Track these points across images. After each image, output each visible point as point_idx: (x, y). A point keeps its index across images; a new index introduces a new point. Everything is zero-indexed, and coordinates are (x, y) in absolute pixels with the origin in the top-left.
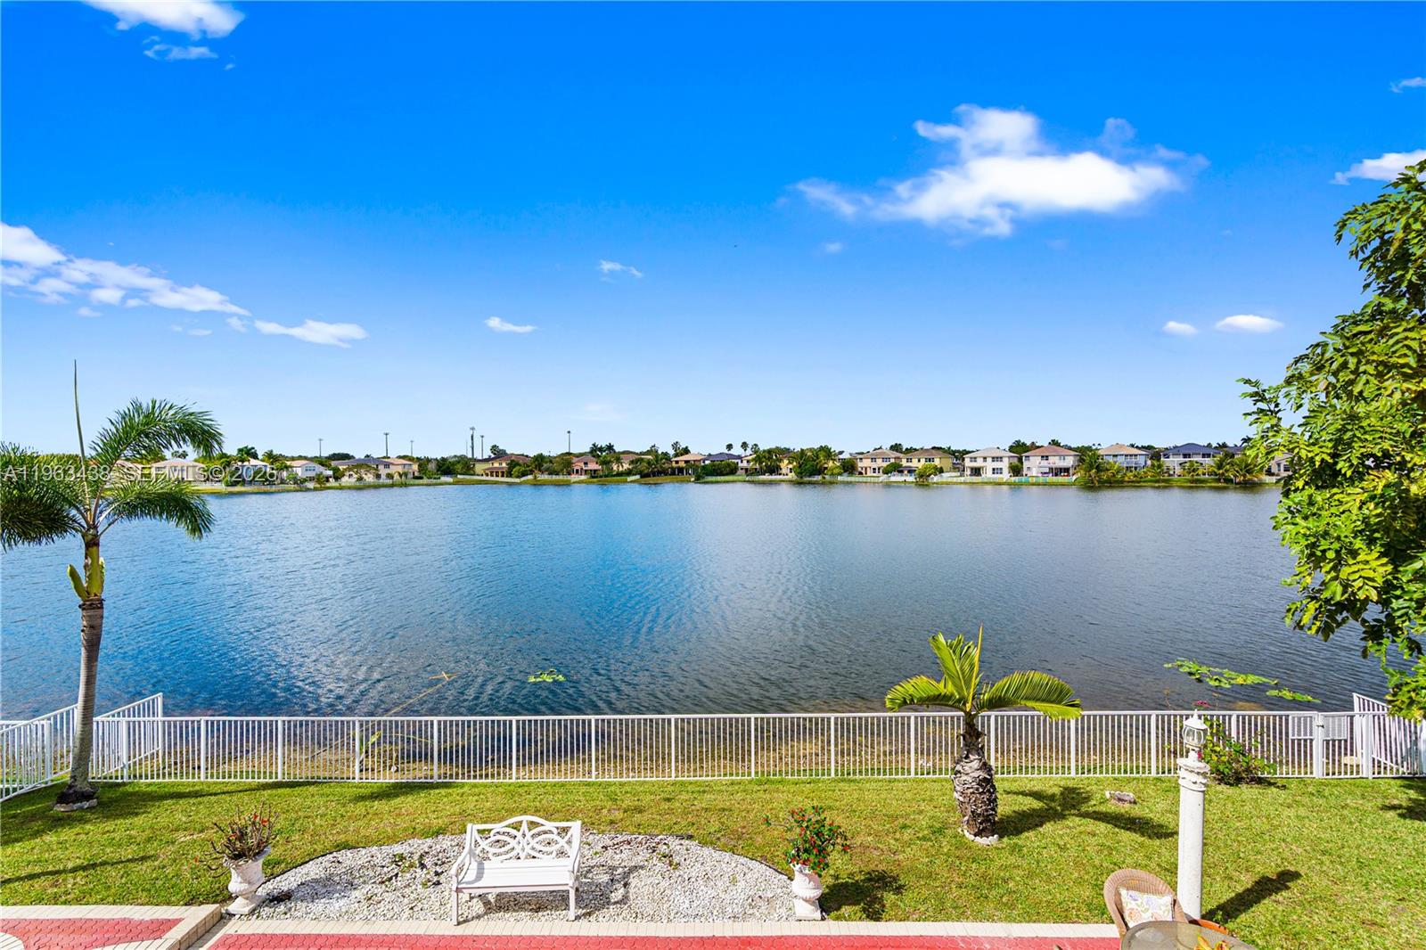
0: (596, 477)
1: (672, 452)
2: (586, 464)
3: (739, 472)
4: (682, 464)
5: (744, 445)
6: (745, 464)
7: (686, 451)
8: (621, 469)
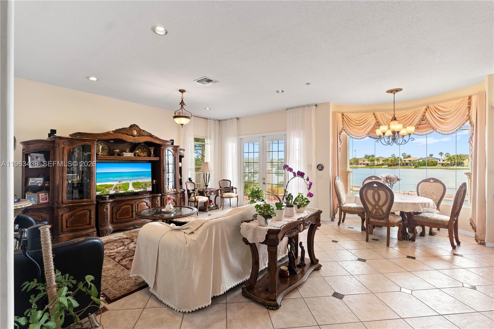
0: (369, 166)
1: (402, 158)
2: (364, 161)
3: (438, 165)
4: (408, 162)
5: (441, 154)
6: (441, 162)
7: (409, 157)
8: (379, 163)
